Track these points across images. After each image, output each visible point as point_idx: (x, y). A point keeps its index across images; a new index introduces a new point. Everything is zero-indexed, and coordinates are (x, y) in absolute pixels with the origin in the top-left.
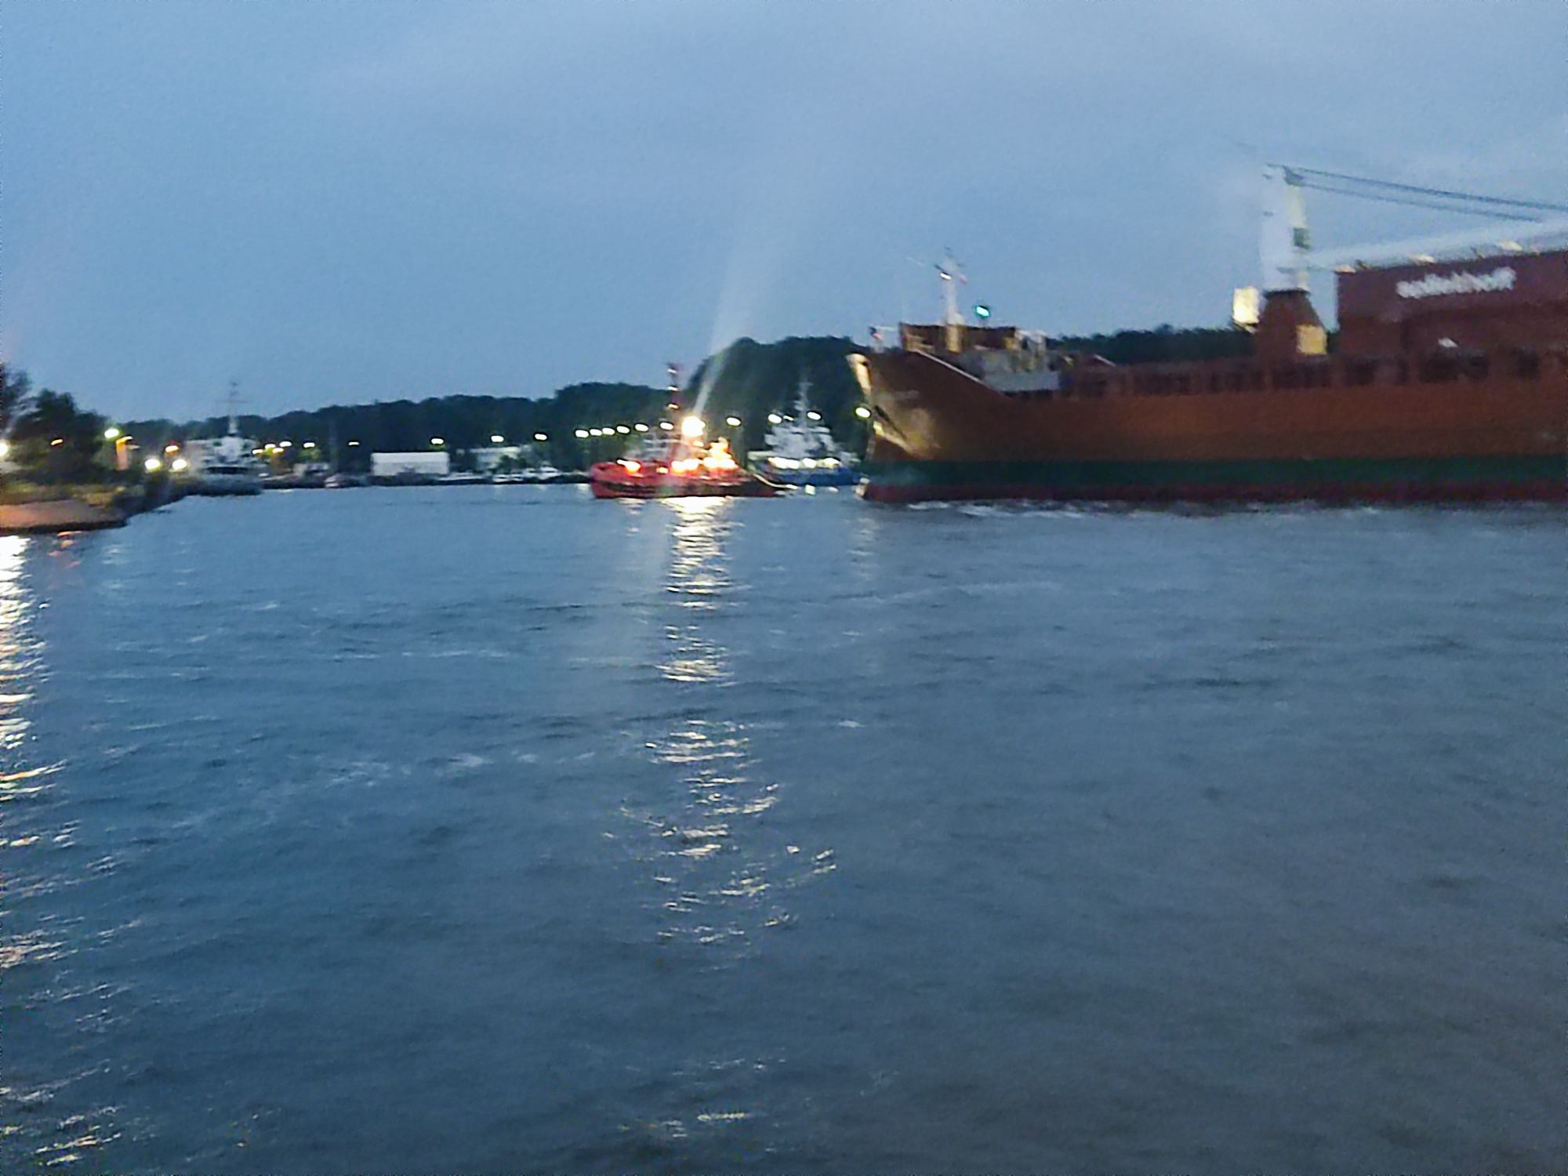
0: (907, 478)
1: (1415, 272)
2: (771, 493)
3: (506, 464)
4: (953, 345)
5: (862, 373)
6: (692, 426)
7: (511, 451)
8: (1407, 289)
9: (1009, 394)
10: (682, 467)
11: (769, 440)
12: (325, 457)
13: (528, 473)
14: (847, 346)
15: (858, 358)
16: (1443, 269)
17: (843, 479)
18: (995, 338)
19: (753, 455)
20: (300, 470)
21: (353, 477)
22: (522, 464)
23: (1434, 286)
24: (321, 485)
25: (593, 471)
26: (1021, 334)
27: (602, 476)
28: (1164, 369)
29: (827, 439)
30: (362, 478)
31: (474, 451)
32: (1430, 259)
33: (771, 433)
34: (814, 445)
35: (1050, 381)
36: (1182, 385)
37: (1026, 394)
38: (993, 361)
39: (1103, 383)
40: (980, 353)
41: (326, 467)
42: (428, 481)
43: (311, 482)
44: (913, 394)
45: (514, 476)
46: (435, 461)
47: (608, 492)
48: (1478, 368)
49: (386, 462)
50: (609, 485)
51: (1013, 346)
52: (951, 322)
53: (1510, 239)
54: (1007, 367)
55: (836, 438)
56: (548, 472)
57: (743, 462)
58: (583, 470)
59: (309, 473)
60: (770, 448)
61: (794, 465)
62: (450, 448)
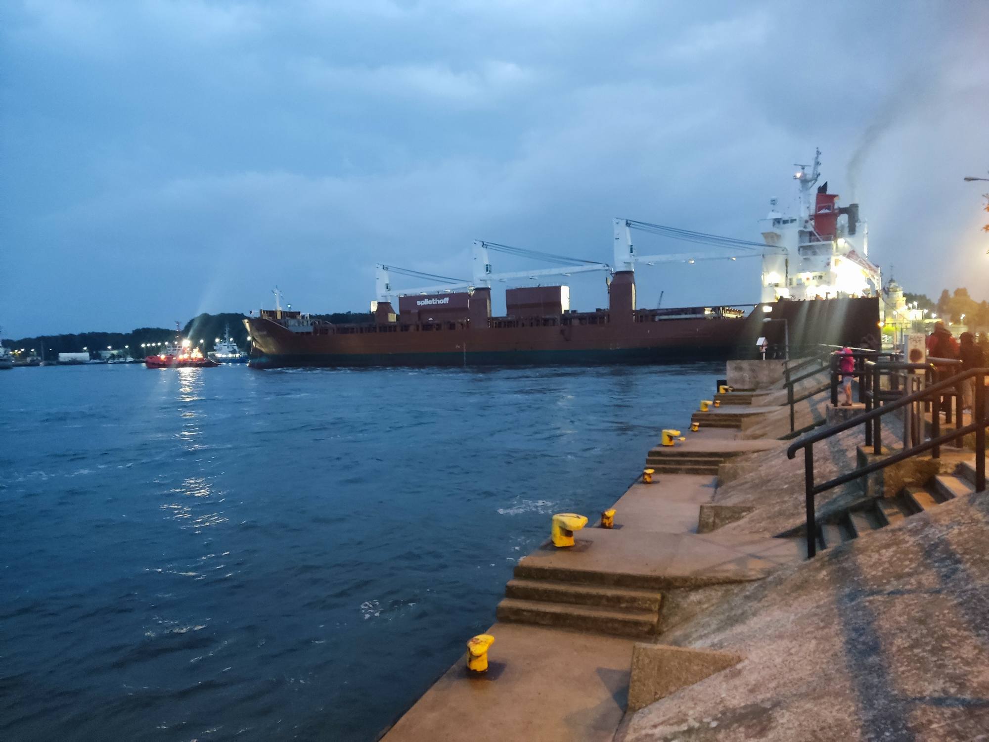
0: (264, 360)
1: (422, 298)
2: (216, 365)
3: (113, 357)
4: (279, 317)
5: (247, 326)
6: (186, 343)
7: (115, 352)
8: (419, 303)
9: (297, 333)
10: (181, 357)
11: (215, 348)
12: (39, 354)
13: (122, 360)
14: (242, 317)
15: (246, 321)
16: (429, 297)
17: (242, 360)
18: (293, 315)
19: (209, 353)
20: (29, 360)
21: (50, 362)
22: (119, 356)
23: (426, 302)
24: (38, 365)
25: (147, 359)
26: (302, 314)
27: (150, 360)
28: (347, 325)
29: (236, 347)
30: (54, 362)
31: (99, 352)
32: (426, 294)
33: (216, 345)
34: (232, 349)
35: (310, 329)
36: (352, 330)
37: (302, 333)
38: (292, 322)
39: (327, 330)
40: (288, 320)
41: (39, 358)
42: (81, 363)
43: (34, 364)
44: (265, 333)
45: (116, 361)
46: (84, 355)
47: (153, 366)
48: (439, 326)
49: (64, 356)
50: (153, 364)
51: (299, 317)
52: (278, 310)
53: (448, 289)
54: (297, 324)
55: (239, 347)
56: (130, 359)
57: (205, 355)
58: (143, 358)
59: (32, 361)
60: (215, 350)
61: (224, 356)
62: (90, 351)
